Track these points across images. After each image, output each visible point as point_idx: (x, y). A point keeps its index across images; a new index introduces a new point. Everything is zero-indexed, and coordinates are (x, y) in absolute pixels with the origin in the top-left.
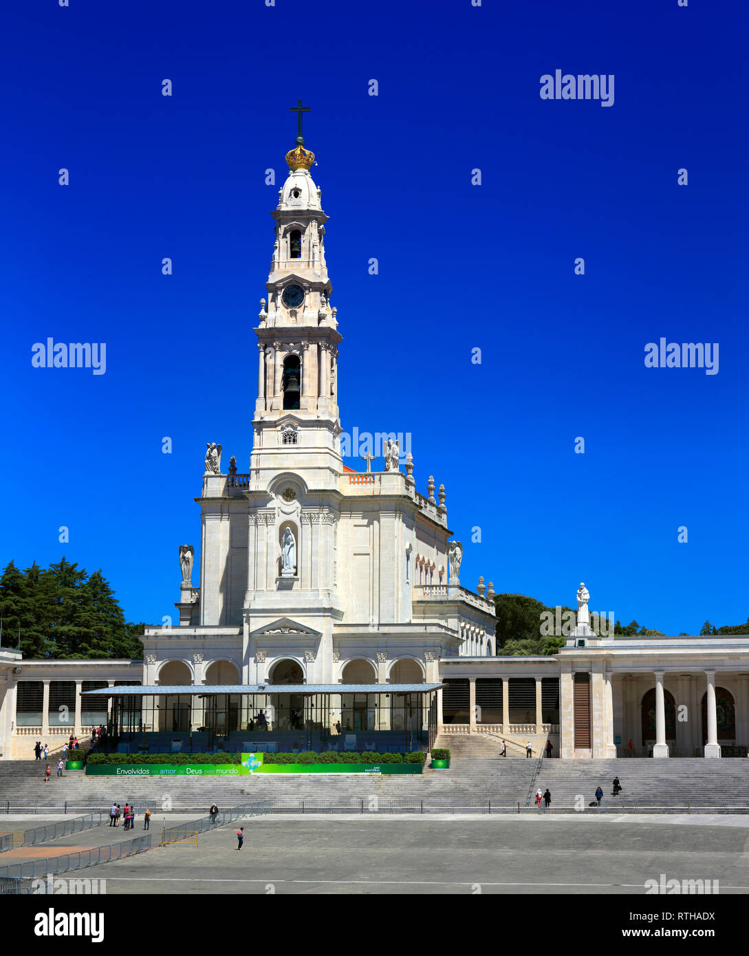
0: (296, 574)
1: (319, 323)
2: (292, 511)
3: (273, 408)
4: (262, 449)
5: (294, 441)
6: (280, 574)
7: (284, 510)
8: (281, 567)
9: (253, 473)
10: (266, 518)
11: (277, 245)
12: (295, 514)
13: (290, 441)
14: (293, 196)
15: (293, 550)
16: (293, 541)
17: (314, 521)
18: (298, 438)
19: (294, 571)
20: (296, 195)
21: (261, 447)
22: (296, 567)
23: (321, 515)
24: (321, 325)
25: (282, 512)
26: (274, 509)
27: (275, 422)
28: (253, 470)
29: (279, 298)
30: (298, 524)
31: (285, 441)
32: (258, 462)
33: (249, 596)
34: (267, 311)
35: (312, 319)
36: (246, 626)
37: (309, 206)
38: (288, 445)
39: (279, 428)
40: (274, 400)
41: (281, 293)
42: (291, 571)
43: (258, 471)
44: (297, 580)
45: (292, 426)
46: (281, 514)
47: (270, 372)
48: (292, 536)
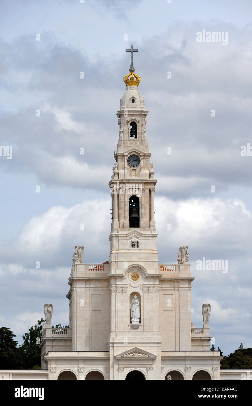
0: (140, 322)
1: (150, 177)
2: (137, 286)
3: (125, 226)
4: (118, 250)
5: (138, 246)
6: (131, 322)
7: (133, 286)
8: (131, 318)
9: (114, 264)
10: (122, 290)
11: (123, 131)
12: (139, 288)
13: (135, 246)
14: (131, 102)
15: (138, 309)
16: (138, 303)
17: (151, 292)
18: (140, 245)
19: (139, 320)
20: (133, 101)
21: (118, 249)
22: (140, 319)
23: (154, 289)
24: (151, 179)
25: (132, 286)
26: (127, 284)
27: (126, 234)
28: (113, 262)
29: (126, 161)
30: (141, 294)
31: (132, 246)
32: (116, 258)
33: (112, 335)
34: (118, 169)
35: (145, 175)
36: (111, 352)
37: (140, 108)
38: (133, 248)
39: (128, 238)
40: (125, 222)
41: (126, 159)
42: (137, 321)
43: (116, 262)
44: (141, 326)
45: (136, 237)
46: (131, 288)
47: (122, 205)
48: (137, 301)
